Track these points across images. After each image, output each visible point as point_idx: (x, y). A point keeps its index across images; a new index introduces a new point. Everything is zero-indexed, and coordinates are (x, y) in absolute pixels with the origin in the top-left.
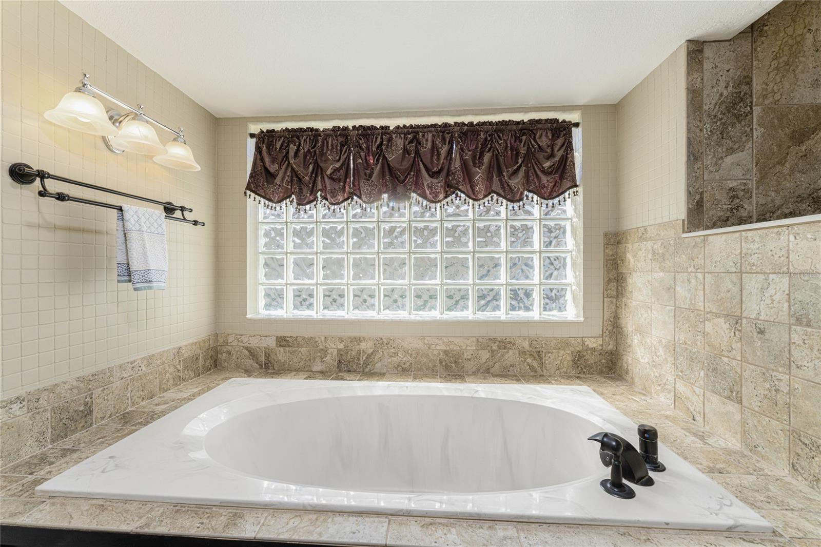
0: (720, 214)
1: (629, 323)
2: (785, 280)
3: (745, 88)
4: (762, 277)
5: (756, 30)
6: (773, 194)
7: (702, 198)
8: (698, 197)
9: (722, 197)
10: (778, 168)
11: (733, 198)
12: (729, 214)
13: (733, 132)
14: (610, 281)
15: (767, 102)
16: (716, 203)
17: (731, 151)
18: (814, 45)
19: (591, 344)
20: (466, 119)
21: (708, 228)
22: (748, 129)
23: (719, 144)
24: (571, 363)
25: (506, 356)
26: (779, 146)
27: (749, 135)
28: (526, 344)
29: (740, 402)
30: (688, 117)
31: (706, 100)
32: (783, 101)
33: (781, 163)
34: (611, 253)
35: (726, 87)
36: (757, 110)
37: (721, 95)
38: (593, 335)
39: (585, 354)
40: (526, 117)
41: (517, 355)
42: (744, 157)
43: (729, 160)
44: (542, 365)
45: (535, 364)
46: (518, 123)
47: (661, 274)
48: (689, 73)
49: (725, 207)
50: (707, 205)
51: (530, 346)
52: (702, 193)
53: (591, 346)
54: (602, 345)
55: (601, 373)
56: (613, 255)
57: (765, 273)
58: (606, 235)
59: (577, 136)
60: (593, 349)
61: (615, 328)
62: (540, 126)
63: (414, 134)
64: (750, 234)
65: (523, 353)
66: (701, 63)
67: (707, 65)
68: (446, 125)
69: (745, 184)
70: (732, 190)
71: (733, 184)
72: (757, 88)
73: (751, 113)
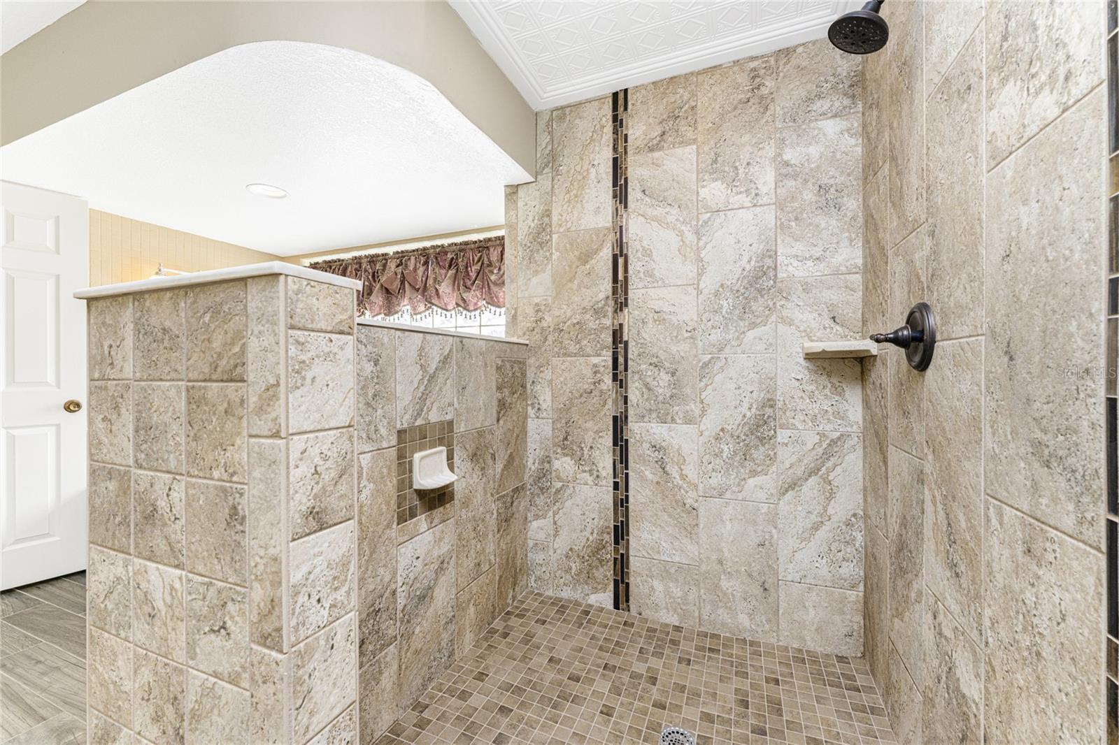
0: (529, 325)
3: (546, 220)
6: (565, 307)
7: (516, 312)
8: (513, 312)
9: (530, 311)
10: (570, 284)
11: (538, 311)
13: (539, 257)
15: (561, 230)
16: (527, 316)
17: (536, 273)
18: (596, 178)
20: (438, 242)
22: (548, 254)
23: (528, 268)
26: (570, 267)
31: (520, 233)
32: (574, 228)
33: (571, 281)
35: (533, 221)
36: (555, 237)
37: (529, 227)
40: (481, 236)
42: (546, 277)
43: (535, 280)
48: (506, 213)
50: (520, 318)
52: (516, 309)
63: (402, 257)
66: (515, 202)
67: (520, 204)
68: (425, 249)
69: (546, 300)
70: (537, 305)
71: (537, 300)
72: (555, 218)
73: (550, 240)
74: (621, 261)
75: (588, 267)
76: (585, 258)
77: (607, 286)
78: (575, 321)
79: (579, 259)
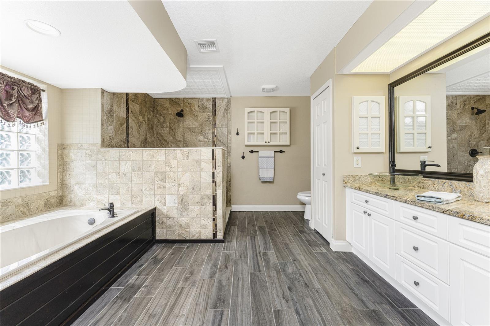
1: (71, 181)
2: (130, 162)
3: (112, 108)
5: (114, 94)
6: (117, 139)
7: (104, 138)
8: (103, 137)
9: (108, 138)
11: (110, 139)
12: (109, 144)
13: (110, 119)
14: (60, 165)
15: (116, 113)
16: (107, 140)
17: (110, 125)
19: (52, 194)
21: (105, 148)
22: (113, 120)
23: (108, 123)
24: (44, 205)
25: (7, 210)
26: (118, 126)
27: (113, 122)
28: (20, 201)
30: (101, 112)
31: (105, 108)
32: (119, 114)
33: (118, 131)
34: (60, 153)
35: (109, 106)
36: (114, 115)
37: (108, 108)
38: (53, 190)
39: (50, 199)
41: (15, 208)
42: (112, 127)
43: (109, 128)
44: (29, 210)
45: (25, 210)
46: (11, 78)
47: (90, 161)
48: (101, 99)
49: (109, 141)
50: (105, 140)
51: (22, 201)
52: (104, 136)
53: (53, 195)
54: (57, 194)
55: (57, 206)
56: (61, 154)
57: (126, 161)
58: (58, 145)
59: (44, 97)
60: (54, 196)
61: (63, 185)
62: (24, 84)
64: (122, 151)
65: (18, 206)
66: (104, 96)
67: (105, 98)
69: (112, 135)
70: (110, 136)
71: (110, 135)
72: (114, 109)
73: (113, 115)
74: (128, 128)
75: (122, 128)
76: (121, 125)
77: (126, 135)
78: (120, 144)
79: (120, 125)
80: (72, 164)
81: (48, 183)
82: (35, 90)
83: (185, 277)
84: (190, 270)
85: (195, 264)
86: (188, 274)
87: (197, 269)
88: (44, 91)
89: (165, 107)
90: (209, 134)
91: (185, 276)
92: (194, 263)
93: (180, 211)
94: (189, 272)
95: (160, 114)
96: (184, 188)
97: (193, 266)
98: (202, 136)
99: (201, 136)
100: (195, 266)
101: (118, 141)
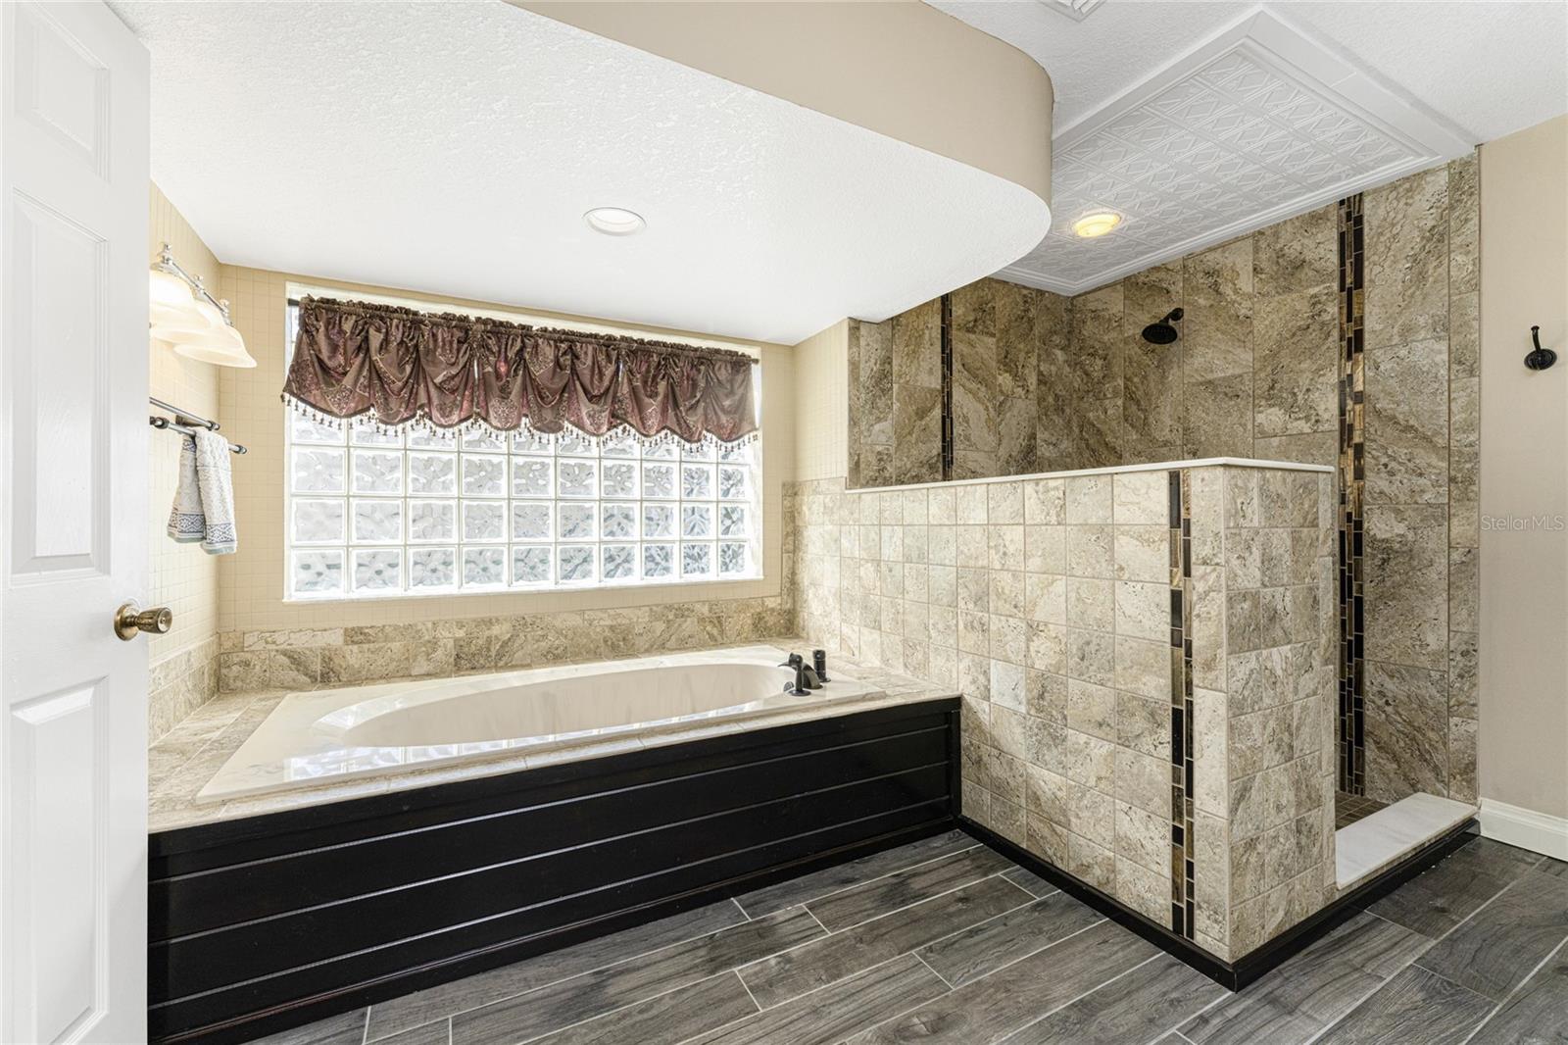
0: (872, 473)
1: (805, 579)
2: (901, 528)
3: (887, 366)
4: (890, 528)
5: (895, 321)
6: (905, 459)
7: (859, 459)
8: (856, 458)
9: (873, 459)
10: (909, 437)
11: (880, 460)
12: (877, 474)
13: (881, 403)
14: (787, 535)
15: (902, 381)
16: (869, 464)
17: (879, 420)
18: (930, 340)
19: (771, 603)
20: (636, 335)
21: (862, 486)
22: (889, 402)
23: (871, 413)
24: (751, 626)
25: (684, 626)
26: (909, 420)
27: (890, 408)
28: (705, 610)
29: (880, 629)
30: (849, 385)
31: (862, 373)
32: (911, 383)
33: (910, 434)
34: (789, 505)
35: (876, 364)
36: (895, 386)
37: (872, 370)
38: (773, 594)
39: (764, 615)
41: (696, 623)
42: (886, 425)
43: (877, 427)
44: (722, 632)
45: (715, 632)
46: (696, 350)
47: (831, 527)
48: (850, 348)
49: (875, 469)
50: (862, 466)
51: (710, 612)
52: (859, 455)
53: (770, 606)
54: (781, 604)
55: (780, 634)
56: (790, 507)
57: (892, 525)
58: (784, 485)
59: (756, 371)
60: (773, 610)
61: (792, 586)
62: (719, 356)
63: (568, 342)
64: (885, 494)
65: (702, 620)
66: (858, 339)
67: (863, 342)
69: (888, 449)
70: (879, 453)
71: (879, 448)
72: (895, 368)
73: (891, 388)
74: (948, 421)
75: (923, 423)
76: (922, 413)
77: (938, 444)
78: (914, 474)
79: (917, 414)
80: (805, 534)
81: (761, 577)
82: (740, 364)
83: (905, 1024)
84: (948, 1007)
85: (991, 996)
86: (924, 1019)
87: (975, 1026)
88: (756, 361)
89: (1110, 320)
90: (1315, 396)
91: (909, 1017)
92: (992, 990)
93: (1034, 739)
94: (938, 1014)
95: (1092, 350)
96: (1049, 644)
97: (979, 1000)
98: (1275, 410)
99: (1270, 411)
100: (983, 1003)
101: (909, 466)
